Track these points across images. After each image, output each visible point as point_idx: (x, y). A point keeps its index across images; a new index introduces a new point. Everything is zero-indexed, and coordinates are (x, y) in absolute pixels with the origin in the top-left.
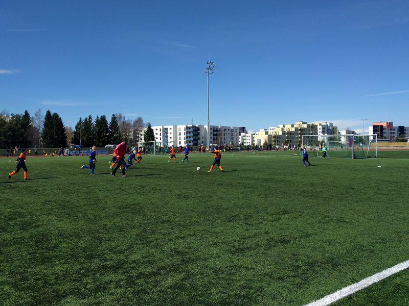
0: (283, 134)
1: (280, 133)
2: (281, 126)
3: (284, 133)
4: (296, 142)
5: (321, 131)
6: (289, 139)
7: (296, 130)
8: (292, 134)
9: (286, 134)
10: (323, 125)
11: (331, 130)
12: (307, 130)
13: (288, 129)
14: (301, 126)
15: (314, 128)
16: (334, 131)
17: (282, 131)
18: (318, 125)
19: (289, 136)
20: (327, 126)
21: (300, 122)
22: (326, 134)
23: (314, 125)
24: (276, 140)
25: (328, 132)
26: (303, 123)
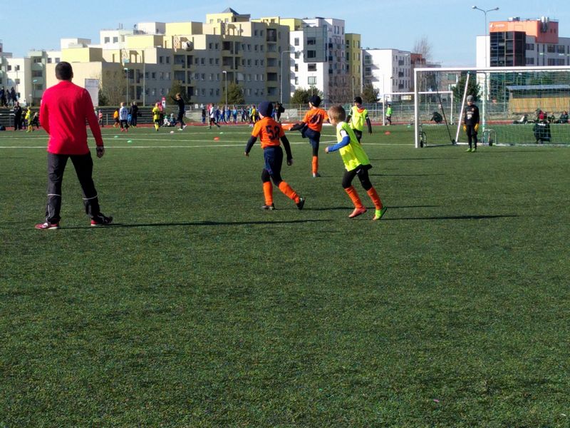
0: (160, 59)
1: (151, 58)
2: (150, 28)
3: (163, 55)
4: (211, 94)
5: (304, 51)
6: (184, 82)
7: (209, 45)
8: (196, 62)
9: (172, 60)
10: (308, 26)
11: (339, 47)
12: (253, 47)
13: (181, 42)
14: (231, 30)
15: (275, 40)
16: (348, 54)
17: (158, 48)
18: (292, 28)
19: (186, 69)
20: (325, 33)
21: (224, 12)
22: (320, 66)
23: (278, 25)
24: (135, 85)
25: (328, 56)
26: (237, 17)
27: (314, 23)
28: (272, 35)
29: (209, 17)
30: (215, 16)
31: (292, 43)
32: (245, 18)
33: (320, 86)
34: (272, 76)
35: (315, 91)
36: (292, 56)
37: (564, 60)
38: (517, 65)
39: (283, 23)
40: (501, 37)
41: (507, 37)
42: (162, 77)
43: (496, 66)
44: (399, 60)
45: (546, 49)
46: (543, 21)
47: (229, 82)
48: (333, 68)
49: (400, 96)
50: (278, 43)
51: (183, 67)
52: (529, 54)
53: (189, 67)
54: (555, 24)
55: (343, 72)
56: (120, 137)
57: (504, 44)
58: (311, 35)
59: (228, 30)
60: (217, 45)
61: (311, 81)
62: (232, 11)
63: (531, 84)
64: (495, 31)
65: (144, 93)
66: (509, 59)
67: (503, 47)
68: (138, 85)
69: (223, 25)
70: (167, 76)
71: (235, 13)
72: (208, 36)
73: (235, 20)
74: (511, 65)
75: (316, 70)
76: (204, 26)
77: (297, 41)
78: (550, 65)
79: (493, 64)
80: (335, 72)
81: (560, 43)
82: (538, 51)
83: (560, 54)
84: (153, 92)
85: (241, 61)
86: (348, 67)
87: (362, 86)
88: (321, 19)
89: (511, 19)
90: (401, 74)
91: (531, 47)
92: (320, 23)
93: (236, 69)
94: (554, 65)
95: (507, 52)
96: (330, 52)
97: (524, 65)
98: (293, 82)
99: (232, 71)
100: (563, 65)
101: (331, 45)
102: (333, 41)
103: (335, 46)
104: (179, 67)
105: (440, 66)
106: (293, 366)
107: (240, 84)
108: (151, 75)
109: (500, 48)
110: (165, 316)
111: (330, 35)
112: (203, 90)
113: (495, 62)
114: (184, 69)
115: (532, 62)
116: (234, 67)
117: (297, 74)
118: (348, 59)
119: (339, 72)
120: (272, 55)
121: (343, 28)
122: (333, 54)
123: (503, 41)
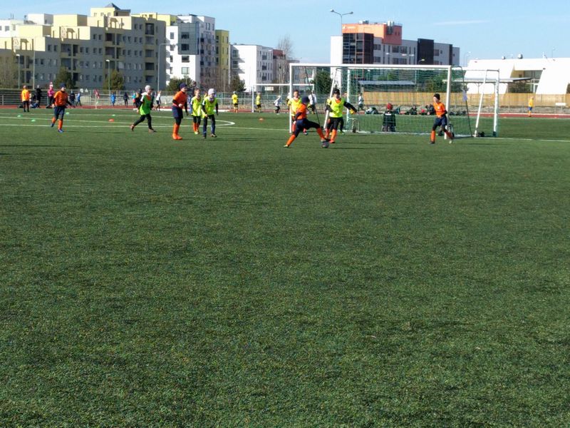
0: (48, 47)
1: (40, 46)
3: (52, 44)
4: (95, 80)
5: (178, 45)
6: (70, 68)
7: (94, 36)
8: (81, 51)
9: (59, 48)
10: (182, 22)
11: (209, 41)
12: (133, 40)
13: (67, 32)
14: (113, 23)
15: (153, 33)
16: (217, 48)
17: (46, 37)
18: (168, 23)
19: (72, 57)
20: (197, 29)
21: (108, 6)
22: (193, 58)
23: (156, 20)
24: (26, 70)
25: (200, 48)
26: (118, 12)
27: (188, 19)
28: (150, 29)
29: (93, 10)
30: (99, 10)
31: (168, 36)
32: (126, 13)
33: (193, 76)
34: (149, 66)
35: (189, 79)
36: (168, 48)
37: (406, 60)
38: (365, 63)
39: (160, 18)
40: (352, 38)
41: (357, 38)
42: (50, 64)
43: (347, 63)
44: (262, 55)
45: (391, 49)
46: (389, 25)
47: (111, 70)
48: (204, 59)
49: (263, 87)
50: (155, 36)
51: (70, 55)
52: (376, 53)
53: (74, 55)
54: (400, 28)
55: (213, 65)
56: (23, 116)
57: (355, 44)
58: (185, 30)
59: (111, 23)
60: (100, 36)
61: (185, 71)
62: (114, 6)
63: (379, 80)
64: (347, 32)
65: (33, 78)
66: (359, 57)
67: (354, 47)
68: (28, 69)
69: (106, 19)
70: (55, 63)
71: (116, 8)
72: (92, 29)
73: (117, 14)
74: (361, 63)
75: (189, 62)
76: (89, 19)
77: (172, 36)
78: (394, 63)
79: (345, 61)
80: (206, 64)
81: (404, 45)
82: (384, 50)
83: (403, 55)
84: (42, 77)
85: (122, 52)
86: (217, 59)
87: (230, 77)
88: (194, 16)
89: (361, 22)
90: (264, 68)
91: (378, 47)
92: (193, 19)
93: (118, 58)
94: (397, 63)
95: (358, 50)
96: (202, 46)
97: (372, 63)
98: (168, 71)
99: (113, 60)
100: (406, 64)
101: (202, 40)
102: (205, 36)
103: (206, 40)
104: (65, 55)
105: (298, 62)
106: (248, 309)
107: (121, 72)
108: (39, 61)
109: (351, 47)
110: (125, 269)
111: (201, 31)
112: (87, 76)
113: (347, 60)
114: (69, 57)
115: (378, 61)
116: (116, 57)
117: (172, 64)
118: (217, 53)
119: (209, 64)
120: (149, 47)
121: (213, 25)
122: (205, 48)
123: (354, 41)
